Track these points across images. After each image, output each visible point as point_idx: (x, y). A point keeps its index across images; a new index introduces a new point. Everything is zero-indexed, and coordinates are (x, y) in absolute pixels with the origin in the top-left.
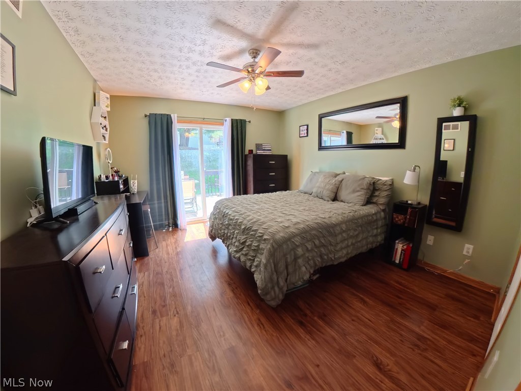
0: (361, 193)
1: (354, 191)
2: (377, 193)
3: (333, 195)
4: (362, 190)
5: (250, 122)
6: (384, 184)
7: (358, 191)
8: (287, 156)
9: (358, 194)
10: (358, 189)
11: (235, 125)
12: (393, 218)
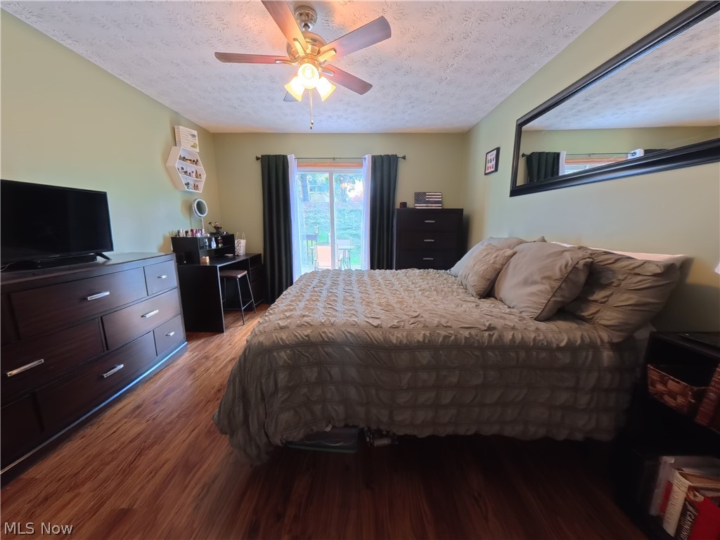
0: (541, 287)
1: (526, 282)
2: (599, 295)
3: (482, 285)
4: (544, 281)
5: (404, 158)
6: (636, 269)
7: (535, 283)
8: (462, 210)
9: (534, 288)
10: (537, 277)
11: (378, 164)
12: (644, 380)
